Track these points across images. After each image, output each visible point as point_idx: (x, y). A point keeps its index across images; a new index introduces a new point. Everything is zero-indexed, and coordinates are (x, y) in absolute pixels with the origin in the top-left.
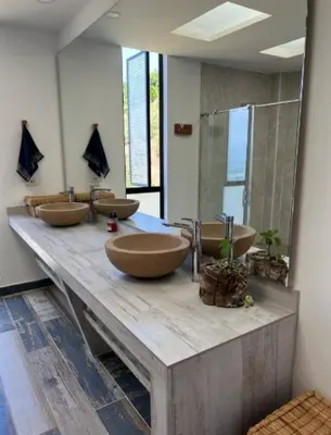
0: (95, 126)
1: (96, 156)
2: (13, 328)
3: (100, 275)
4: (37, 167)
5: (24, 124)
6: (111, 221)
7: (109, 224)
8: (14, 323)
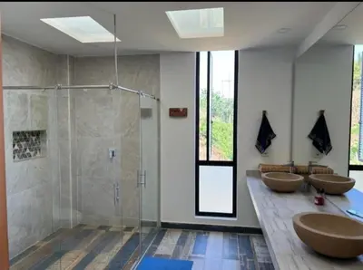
0: (322, 112)
1: (321, 137)
2: (237, 259)
3: (289, 240)
4: (270, 143)
5: (265, 112)
6: (319, 196)
7: (316, 198)
8: (239, 255)
